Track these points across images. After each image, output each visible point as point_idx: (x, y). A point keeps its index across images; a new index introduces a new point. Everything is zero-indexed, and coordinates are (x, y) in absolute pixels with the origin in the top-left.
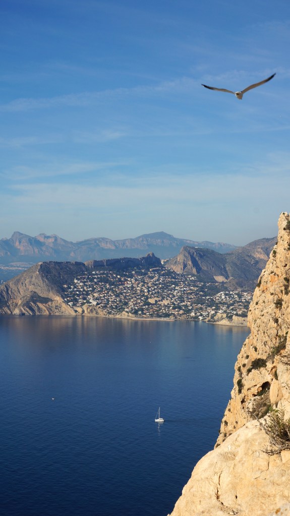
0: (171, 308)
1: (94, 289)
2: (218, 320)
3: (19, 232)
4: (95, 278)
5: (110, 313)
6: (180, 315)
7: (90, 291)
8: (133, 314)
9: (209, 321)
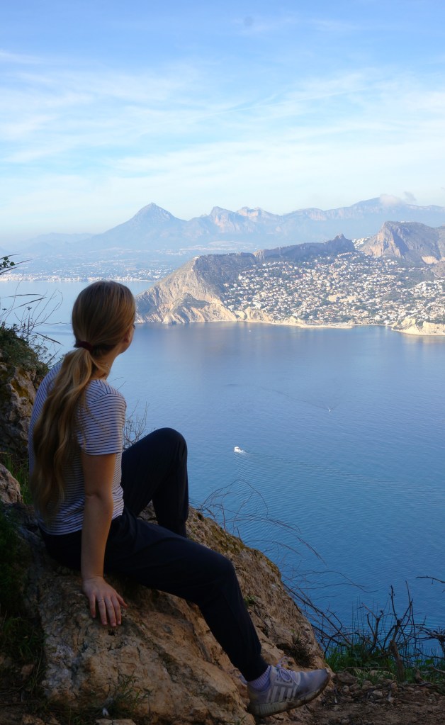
0: (354, 308)
1: (262, 286)
2: (405, 328)
3: (218, 207)
4: (266, 272)
5: (276, 318)
6: (362, 319)
7: (258, 289)
8: (302, 319)
9: (395, 328)
